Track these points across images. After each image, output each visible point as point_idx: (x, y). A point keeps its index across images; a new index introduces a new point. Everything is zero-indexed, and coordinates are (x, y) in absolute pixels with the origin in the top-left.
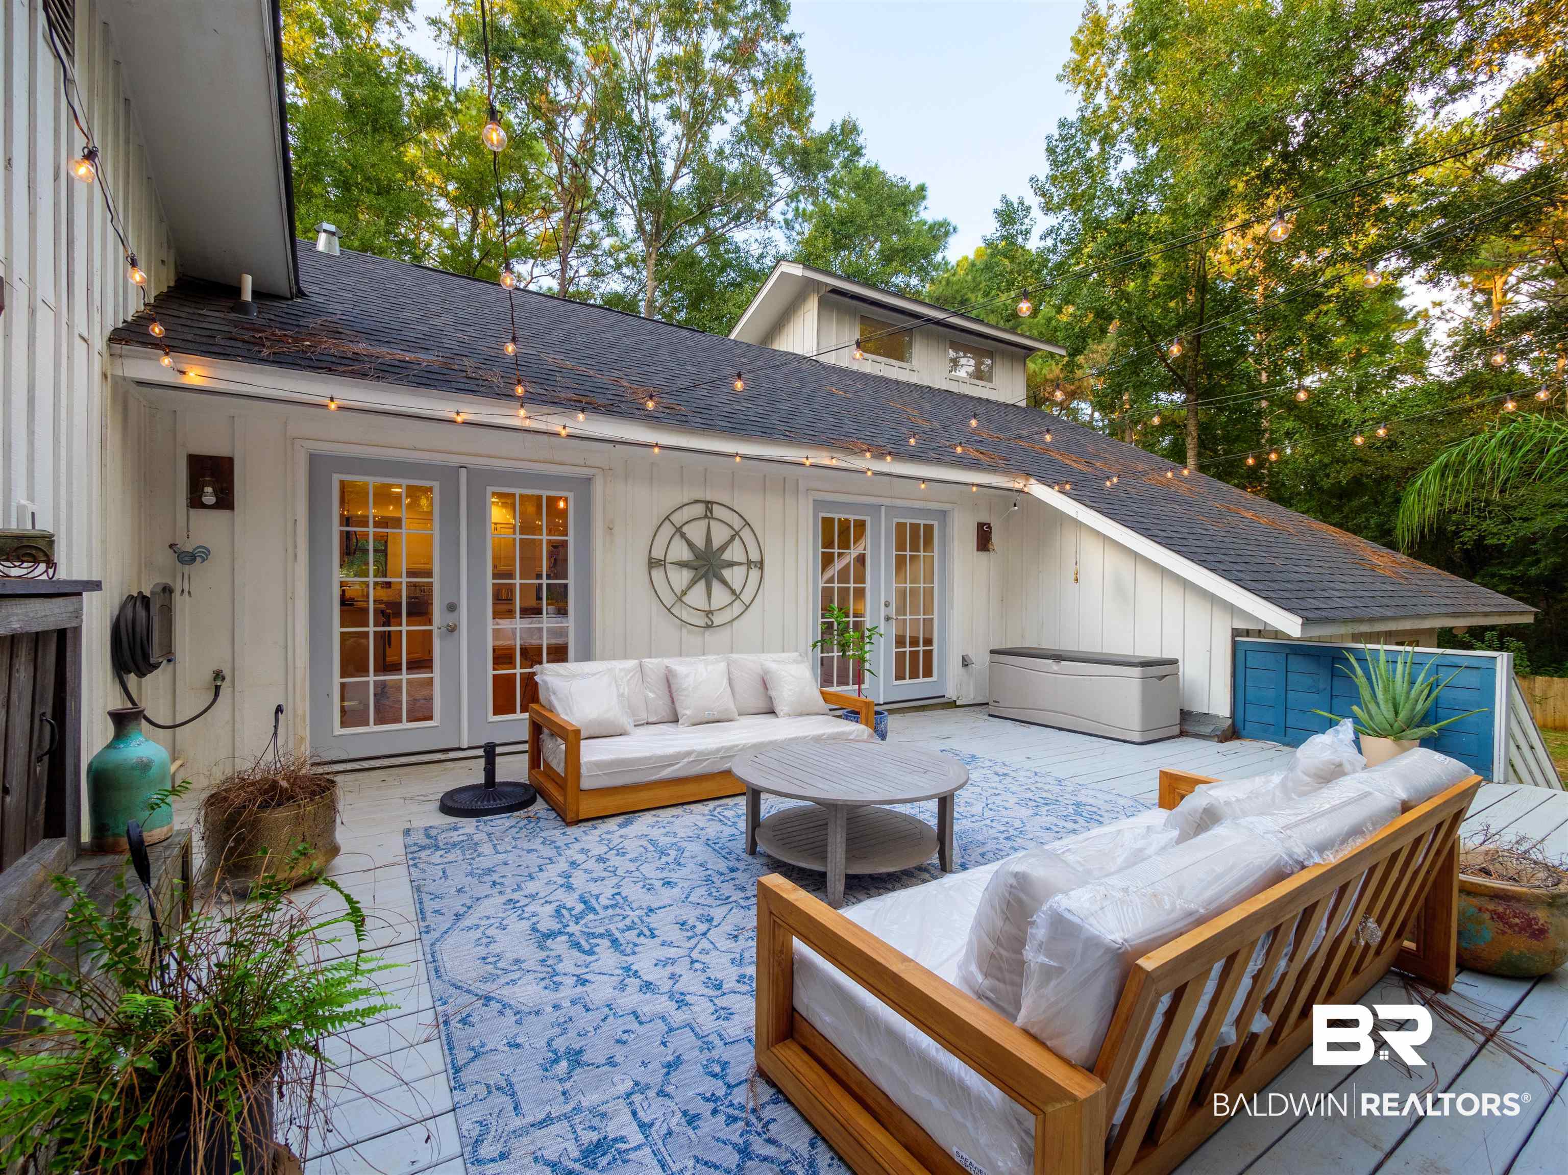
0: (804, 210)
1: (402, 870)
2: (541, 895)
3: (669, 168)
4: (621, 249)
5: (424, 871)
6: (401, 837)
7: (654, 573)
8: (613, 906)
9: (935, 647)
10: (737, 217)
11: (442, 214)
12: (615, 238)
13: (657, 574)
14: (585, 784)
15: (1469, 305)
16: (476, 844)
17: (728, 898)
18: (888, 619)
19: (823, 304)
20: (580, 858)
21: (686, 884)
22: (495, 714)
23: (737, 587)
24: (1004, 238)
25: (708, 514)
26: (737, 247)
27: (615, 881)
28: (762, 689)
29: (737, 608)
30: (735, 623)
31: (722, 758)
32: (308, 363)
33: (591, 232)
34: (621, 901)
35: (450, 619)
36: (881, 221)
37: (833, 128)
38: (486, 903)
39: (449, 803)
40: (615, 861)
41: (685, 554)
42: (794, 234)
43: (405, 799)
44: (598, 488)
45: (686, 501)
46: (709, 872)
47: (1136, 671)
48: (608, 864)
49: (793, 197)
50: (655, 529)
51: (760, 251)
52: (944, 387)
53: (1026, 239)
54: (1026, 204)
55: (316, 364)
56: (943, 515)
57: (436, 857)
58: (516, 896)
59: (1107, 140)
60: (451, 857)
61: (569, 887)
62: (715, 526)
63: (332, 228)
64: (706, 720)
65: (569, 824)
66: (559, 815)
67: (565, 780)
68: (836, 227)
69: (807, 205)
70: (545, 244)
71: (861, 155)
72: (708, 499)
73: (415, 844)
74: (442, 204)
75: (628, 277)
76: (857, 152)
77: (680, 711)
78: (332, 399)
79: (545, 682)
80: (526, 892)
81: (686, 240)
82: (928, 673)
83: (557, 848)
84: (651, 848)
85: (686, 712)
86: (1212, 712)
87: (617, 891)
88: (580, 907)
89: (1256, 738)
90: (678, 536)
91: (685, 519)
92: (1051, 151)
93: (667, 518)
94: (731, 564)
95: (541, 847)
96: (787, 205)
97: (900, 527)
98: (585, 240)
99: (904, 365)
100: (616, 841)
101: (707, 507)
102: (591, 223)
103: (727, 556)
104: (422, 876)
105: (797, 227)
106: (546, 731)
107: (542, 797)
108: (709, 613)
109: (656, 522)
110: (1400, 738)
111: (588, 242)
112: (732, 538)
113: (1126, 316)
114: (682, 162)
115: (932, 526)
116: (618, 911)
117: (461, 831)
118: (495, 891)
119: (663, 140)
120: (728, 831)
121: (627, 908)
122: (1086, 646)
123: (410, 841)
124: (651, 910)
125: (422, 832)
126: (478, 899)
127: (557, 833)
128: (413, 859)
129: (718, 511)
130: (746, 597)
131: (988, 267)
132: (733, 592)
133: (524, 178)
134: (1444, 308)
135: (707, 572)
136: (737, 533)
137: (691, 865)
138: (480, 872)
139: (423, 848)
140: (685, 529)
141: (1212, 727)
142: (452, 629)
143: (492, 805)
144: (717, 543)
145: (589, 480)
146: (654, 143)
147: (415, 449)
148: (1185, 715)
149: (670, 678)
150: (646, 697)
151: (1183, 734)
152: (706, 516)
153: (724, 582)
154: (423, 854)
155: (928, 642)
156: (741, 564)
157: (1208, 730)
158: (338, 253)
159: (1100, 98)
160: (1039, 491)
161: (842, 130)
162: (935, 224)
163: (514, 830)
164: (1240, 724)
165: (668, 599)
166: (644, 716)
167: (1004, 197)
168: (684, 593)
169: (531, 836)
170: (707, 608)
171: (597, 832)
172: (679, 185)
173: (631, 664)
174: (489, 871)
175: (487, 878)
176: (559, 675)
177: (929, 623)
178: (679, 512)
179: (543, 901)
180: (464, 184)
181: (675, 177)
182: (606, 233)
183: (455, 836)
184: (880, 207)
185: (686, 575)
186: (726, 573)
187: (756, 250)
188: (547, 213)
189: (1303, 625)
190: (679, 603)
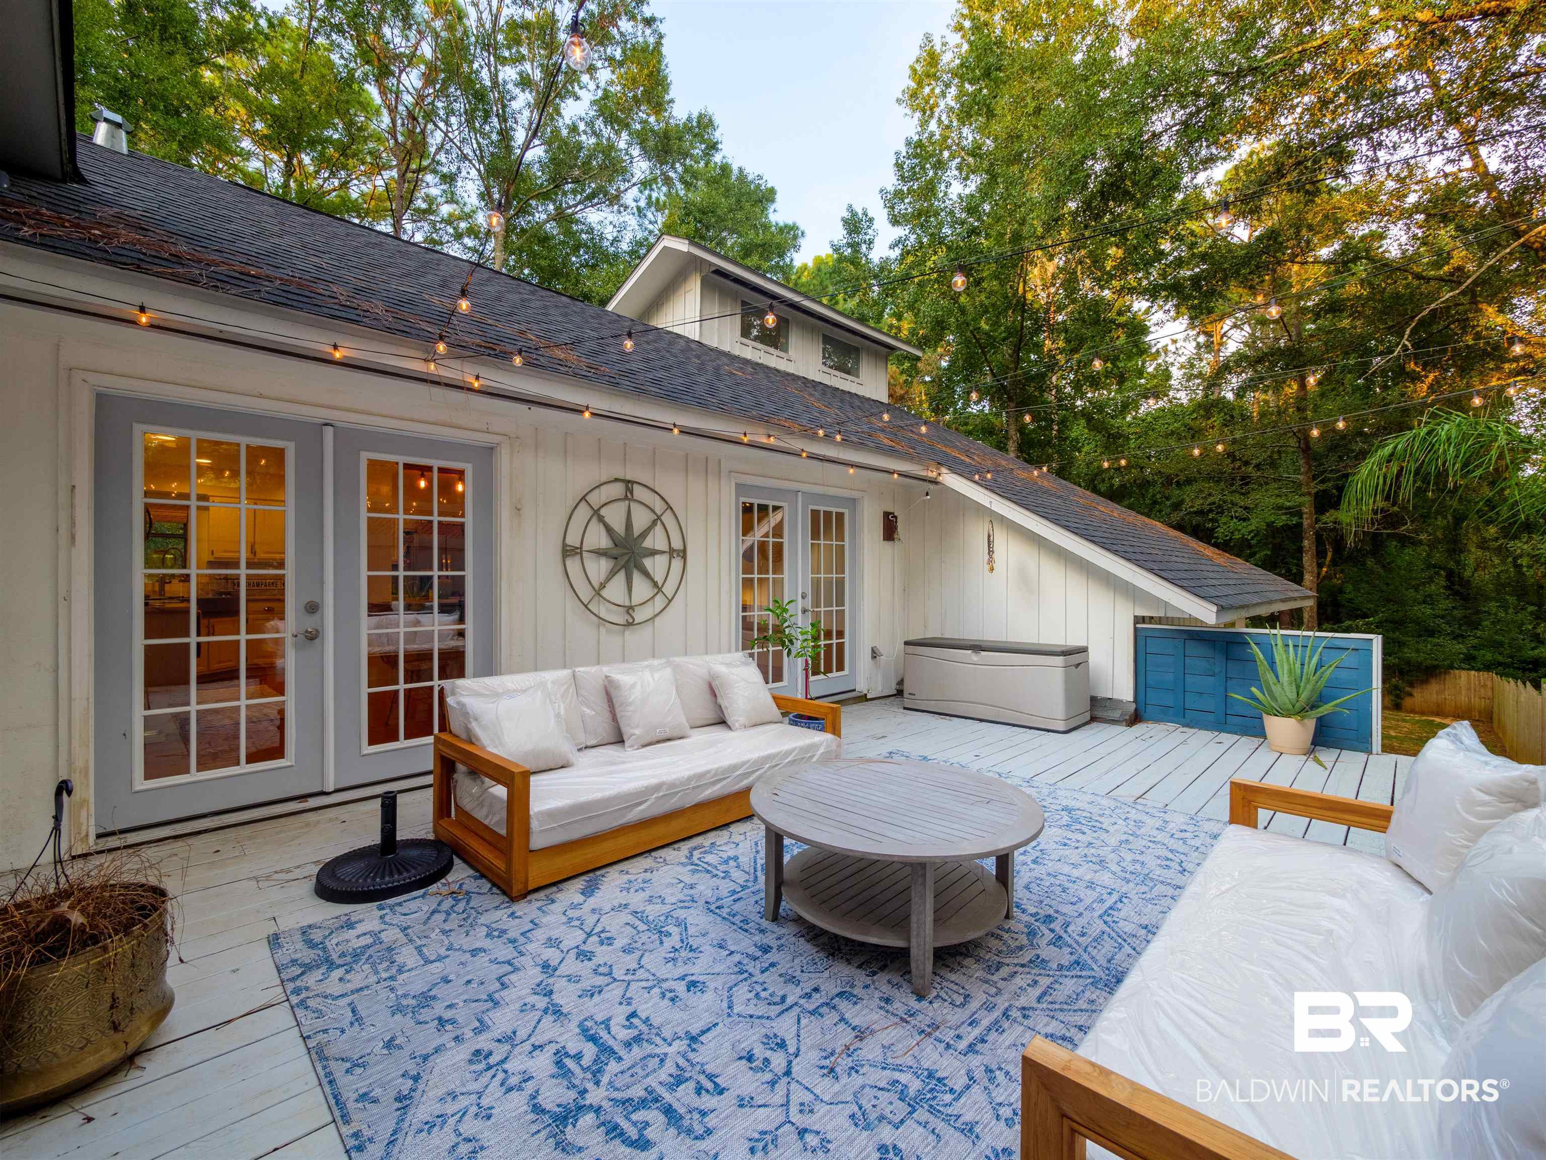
0: (658, 199)
1: (281, 1016)
2: (522, 1034)
3: (520, 136)
4: (460, 219)
5: (320, 1014)
6: (264, 951)
7: (569, 562)
8: (638, 1039)
9: (846, 640)
10: (590, 197)
11: (247, 156)
12: (455, 206)
13: (573, 565)
14: (537, 842)
15: (1194, 344)
16: (390, 949)
17: (783, 998)
18: (804, 611)
19: (706, 285)
20: (553, 956)
21: (719, 982)
22: (371, 743)
23: (659, 579)
24: (849, 245)
25: (628, 496)
26: (592, 229)
27: (615, 992)
28: (708, 696)
29: (659, 602)
30: (657, 620)
31: (694, 788)
32: (99, 254)
33: (427, 196)
34: (644, 1028)
35: (310, 623)
36: (739, 215)
37: (689, 119)
38: (441, 1062)
39: (332, 884)
40: (603, 954)
41: (604, 542)
42: (647, 222)
43: (255, 878)
44: (504, 460)
45: (604, 479)
46: (737, 958)
47: (1059, 660)
48: (596, 961)
49: (646, 184)
50: (569, 511)
51: (615, 234)
52: (818, 379)
53: (869, 249)
54: (870, 215)
55: (113, 257)
56: (853, 502)
57: (333, 985)
58: (483, 1042)
59: (940, 165)
60: (357, 979)
61: (557, 1012)
62: (636, 509)
63: (118, 118)
64: (656, 739)
65: (513, 899)
66: (494, 885)
67: (508, 840)
68: (698, 215)
69: (659, 193)
70: (373, 202)
71: (717, 150)
72: (628, 478)
73: (294, 962)
74: (246, 144)
75: (469, 248)
76: (713, 146)
77: (625, 729)
78: (142, 309)
79: (462, 705)
80: (497, 1034)
81: (533, 216)
82: (840, 667)
83: (513, 941)
84: (642, 927)
85: (634, 730)
86: (1116, 696)
87: (630, 1009)
88: (590, 1051)
89: (1157, 721)
90: (594, 520)
91: (604, 500)
92: (899, 166)
93: (584, 498)
94: (653, 553)
95: (487, 943)
96: (641, 192)
97: (815, 514)
98: (420, 204)
99: (782, 354)
100: (590, 920)
101: (627, 487)
102: (428, 186)
103: (648, 543)
104: (320, 1024)
105: (649, 215)
106: (461, 767)
107: (465, 861)
108: (630, 609)
109: (571, 503)
110: (1303, 718)
111: (424, 206)
112: (654, 523)
113: (961, 327)
114: (534, 132)
115: (842, 514)
116: (649, 1049)
117: (360, 929)
118: (446, 1038)
119: (515, 105)
120: (726, 887)
121: (658, 1040)
122: (990, 635)
123: (283, 956)
124: (693, 1039)
125: (298, 937)
126: (426, 1058)
127: (502, 914)
128: (297, 991)
129: (638, 491)
130: (669, 589)
131: (836, 271)
132: (655, 584)
133: (349, 125)
134: (1178, 345)
135: (628, 562)
136: (659, 518)
137: (708, 952)
138: (413, 1002)
139: (307, 968)
140: (603, 512)
141: (1120, 712)
142: (312, 636)
143: (398, 880)
144: (637, 529)
145: (490, 450)
146: (504, 107)
147: (261, 396)
148: (1094, 701)
149: (612, 691)
150: (583, 716)
151: (1093, 719)
152: (626, 498)
153: (646, 574)
154: (311, 979)
155: (840, 634)
156: (664, 552)
157: (1116, 715)
158: (125, 151)
159: (933, 126)
160: (952, 481)
161: (699, 122)
162: (786, 226)
163: (439, 917)
164: (1142, 708)
165: (585, 593)
166: (584, 740)
167: (851, 206)
168: (603, 586)
169: (468, 924)
170: (627, 604)
171: (556, 908)
172: (529, 156)
173: (565, 673)
174: (426, 999)
175: (425, 1014)
176: (478, 694)
177: (841, 614)
178: (597, 491)
179: (527, 1046)
180: (277, 120)
181: (526, 147)
182: (444, 199)
183: (353, 939)
184: (738, 201)
185: (604, 565)
186: (648, 562)
187: (610, 233)
188: (379, 167)
189: (1218, 612)
190: (597, 598)
